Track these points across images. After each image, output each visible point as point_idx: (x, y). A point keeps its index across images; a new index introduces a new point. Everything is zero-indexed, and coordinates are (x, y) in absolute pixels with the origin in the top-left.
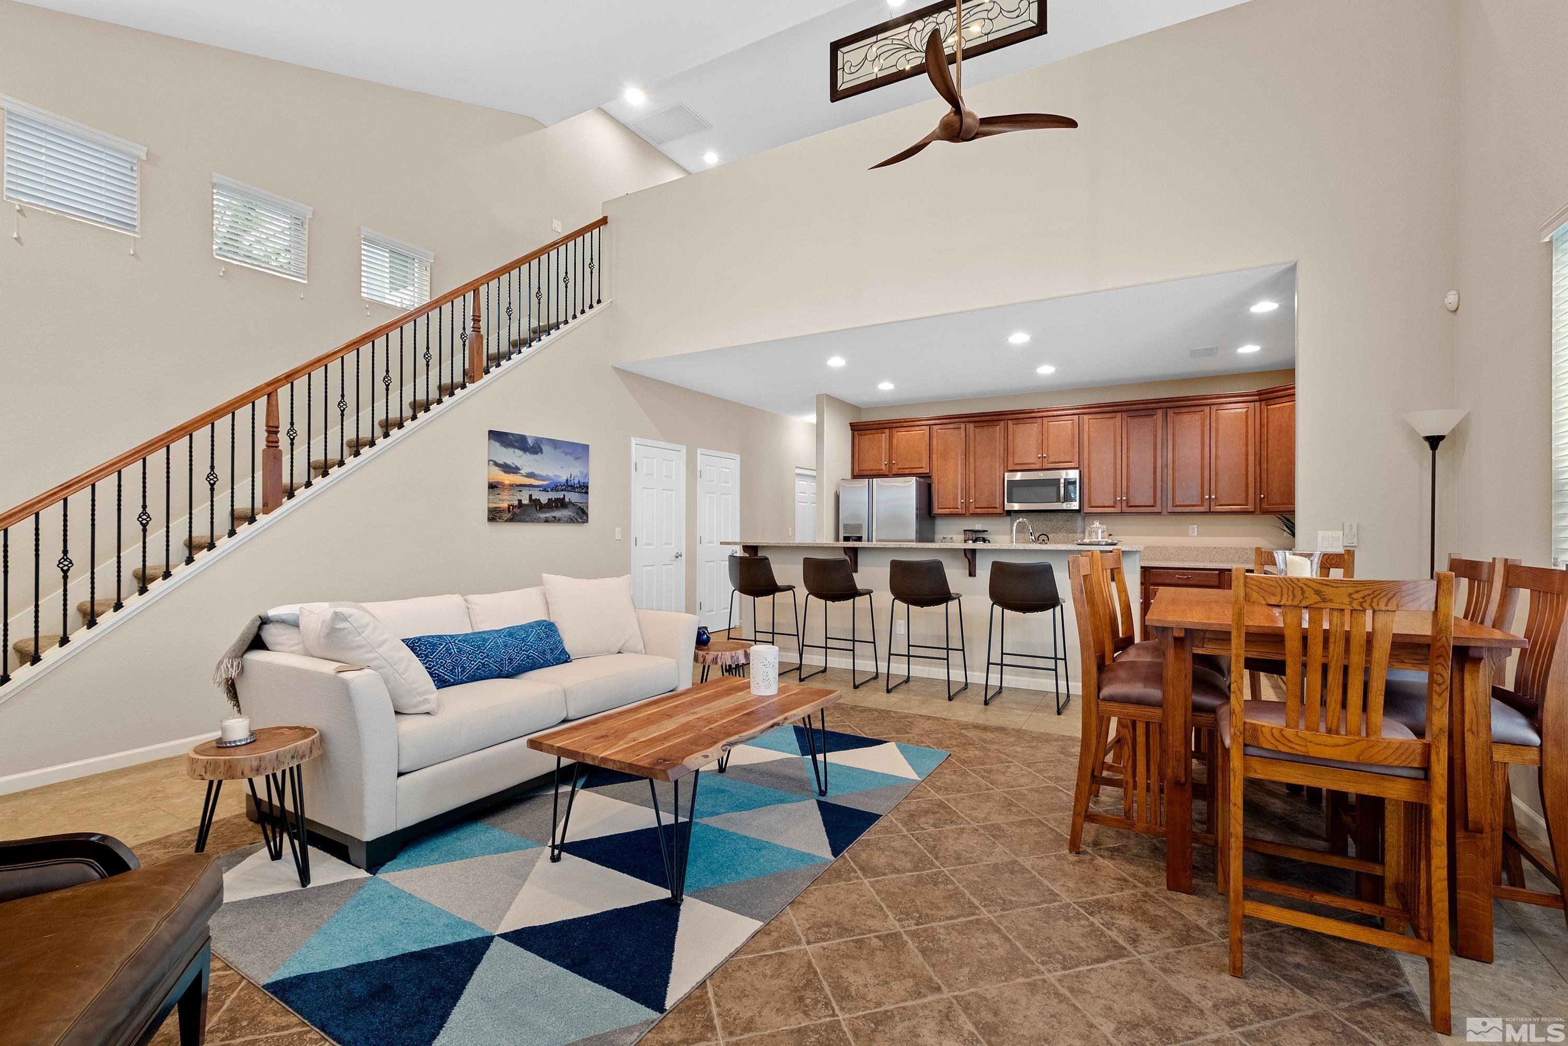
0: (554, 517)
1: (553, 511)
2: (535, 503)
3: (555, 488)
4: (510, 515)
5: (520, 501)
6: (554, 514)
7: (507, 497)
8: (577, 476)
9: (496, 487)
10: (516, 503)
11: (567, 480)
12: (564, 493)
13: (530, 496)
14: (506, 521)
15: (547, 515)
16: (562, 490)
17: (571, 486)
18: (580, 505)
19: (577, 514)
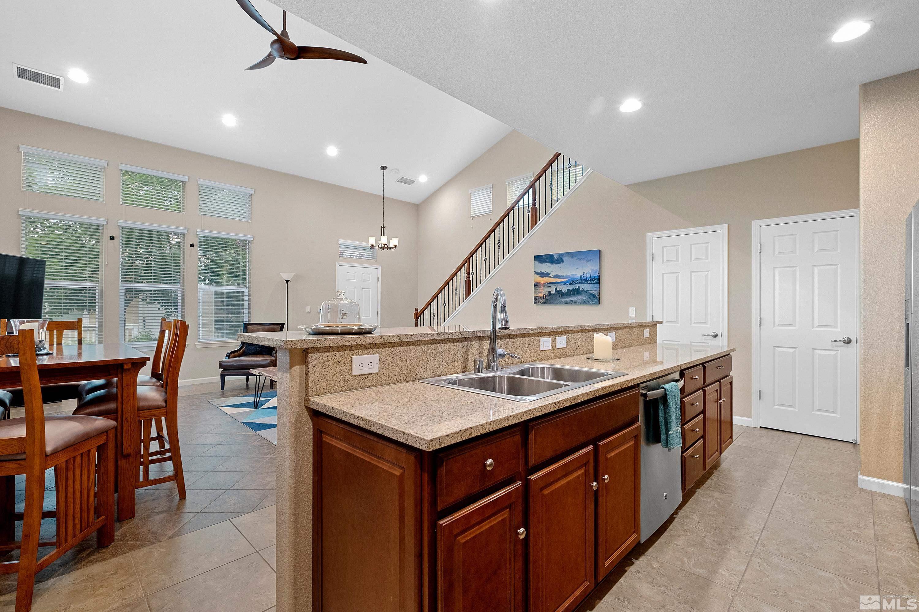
0: (572, 301)
1: (571, 297)
2: (559, 293)
3: (572, 282)
4: (544, 300)
5: (550, 292)
6: (571, 299)
7: (542, 291)
8: (589, 273)
9: (536, 285)
10: (547, 293)
11: (581, 276)
12: (579, 285)
13: (556, 289)
14: (542, 304)
15: (567, 300)
16: (578, 283)
17: (584, 280)
18: (591, 292)
19: (589, 298)
